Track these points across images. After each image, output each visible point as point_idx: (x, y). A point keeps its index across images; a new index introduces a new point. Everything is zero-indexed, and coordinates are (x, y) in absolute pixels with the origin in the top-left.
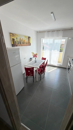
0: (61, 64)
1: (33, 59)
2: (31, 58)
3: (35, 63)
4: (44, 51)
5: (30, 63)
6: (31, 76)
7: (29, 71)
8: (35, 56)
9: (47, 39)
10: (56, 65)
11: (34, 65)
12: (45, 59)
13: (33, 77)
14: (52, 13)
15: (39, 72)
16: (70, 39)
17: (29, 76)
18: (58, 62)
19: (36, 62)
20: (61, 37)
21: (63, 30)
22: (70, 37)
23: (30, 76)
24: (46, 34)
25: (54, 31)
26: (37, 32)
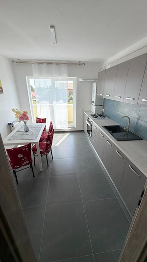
0: (74, 125)
1: (15, 125)
2: (10, 124)
3: (28, 133)
4: (37, 104)
5: (13, 136)
6: (27, 164)
7: (20, 156)
8: (24, 117)
9: (39, 78)
10: (66, 129)
11: (27, 137)
12: (44, 121)
13: (29, 165)
14: (52, 27)
15: (42, 150)
16: (80, 80)
17: (20, 166)
18: (69, 123)
19: (27, 131)
20: (65, 76)
21: (66, 64)
22: (80, 77)
23: (24, 166)
24: (34, 67)
25: (52, 63)
26: (13, 62)
